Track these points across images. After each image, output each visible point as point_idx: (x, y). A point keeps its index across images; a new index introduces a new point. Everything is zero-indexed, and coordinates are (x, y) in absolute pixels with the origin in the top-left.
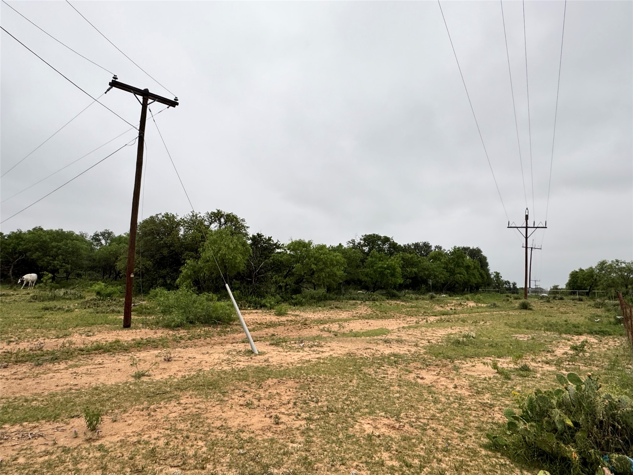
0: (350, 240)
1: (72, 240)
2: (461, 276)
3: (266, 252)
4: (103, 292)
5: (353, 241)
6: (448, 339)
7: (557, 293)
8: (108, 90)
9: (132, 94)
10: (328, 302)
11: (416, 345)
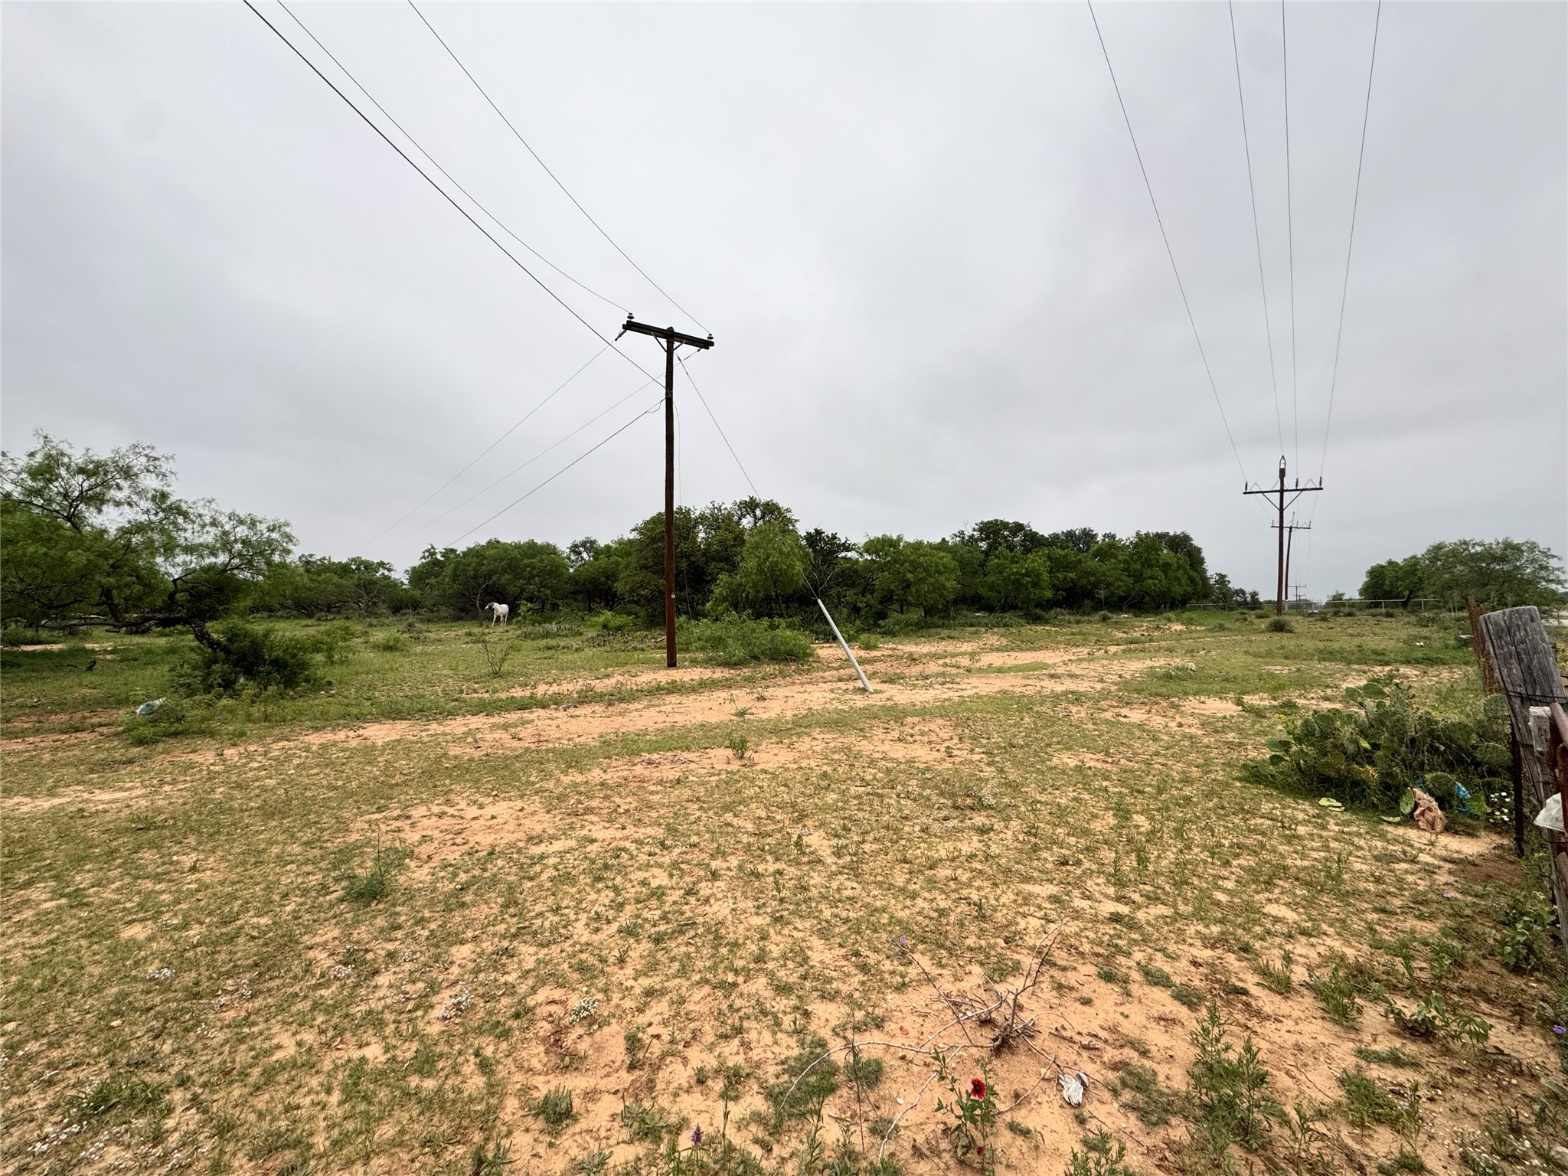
0: (956, 532)
1: (549, 554)
2: (1155, 581)
3: (830, 558)
4: (611, 624)
5: (962, 533)
6: (1151, 673)
7: (1343, 605)
8: (620, 335)
9: (653, 338)
10: (933, 631)
11: (1102, 681)
